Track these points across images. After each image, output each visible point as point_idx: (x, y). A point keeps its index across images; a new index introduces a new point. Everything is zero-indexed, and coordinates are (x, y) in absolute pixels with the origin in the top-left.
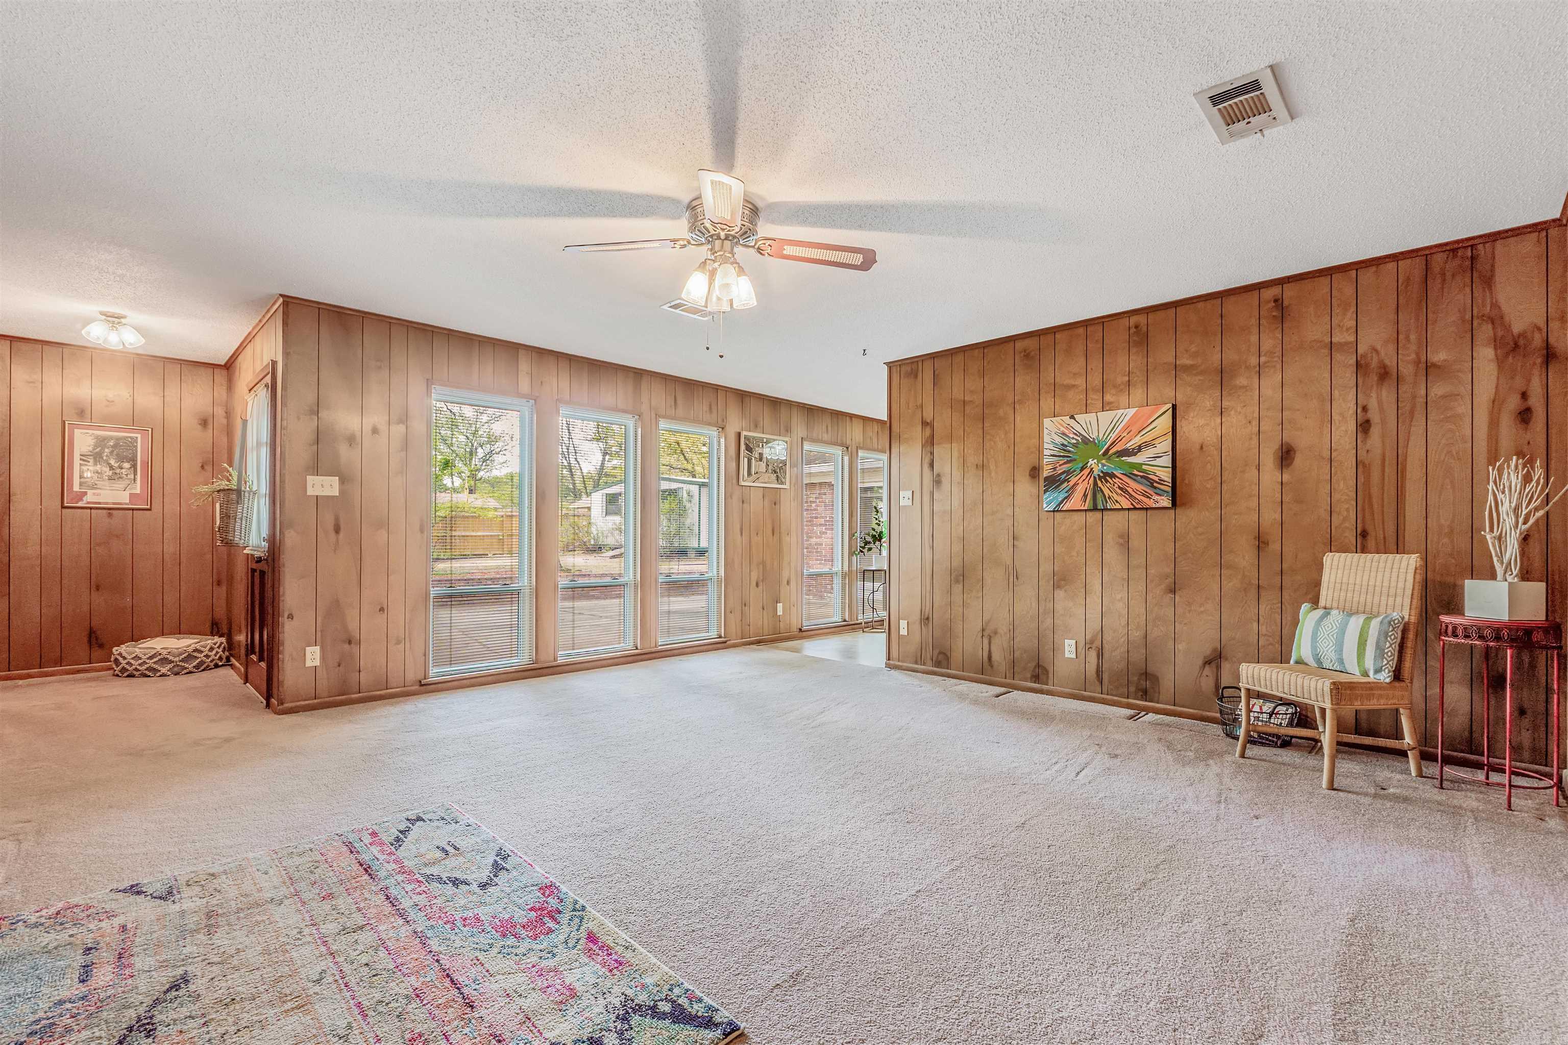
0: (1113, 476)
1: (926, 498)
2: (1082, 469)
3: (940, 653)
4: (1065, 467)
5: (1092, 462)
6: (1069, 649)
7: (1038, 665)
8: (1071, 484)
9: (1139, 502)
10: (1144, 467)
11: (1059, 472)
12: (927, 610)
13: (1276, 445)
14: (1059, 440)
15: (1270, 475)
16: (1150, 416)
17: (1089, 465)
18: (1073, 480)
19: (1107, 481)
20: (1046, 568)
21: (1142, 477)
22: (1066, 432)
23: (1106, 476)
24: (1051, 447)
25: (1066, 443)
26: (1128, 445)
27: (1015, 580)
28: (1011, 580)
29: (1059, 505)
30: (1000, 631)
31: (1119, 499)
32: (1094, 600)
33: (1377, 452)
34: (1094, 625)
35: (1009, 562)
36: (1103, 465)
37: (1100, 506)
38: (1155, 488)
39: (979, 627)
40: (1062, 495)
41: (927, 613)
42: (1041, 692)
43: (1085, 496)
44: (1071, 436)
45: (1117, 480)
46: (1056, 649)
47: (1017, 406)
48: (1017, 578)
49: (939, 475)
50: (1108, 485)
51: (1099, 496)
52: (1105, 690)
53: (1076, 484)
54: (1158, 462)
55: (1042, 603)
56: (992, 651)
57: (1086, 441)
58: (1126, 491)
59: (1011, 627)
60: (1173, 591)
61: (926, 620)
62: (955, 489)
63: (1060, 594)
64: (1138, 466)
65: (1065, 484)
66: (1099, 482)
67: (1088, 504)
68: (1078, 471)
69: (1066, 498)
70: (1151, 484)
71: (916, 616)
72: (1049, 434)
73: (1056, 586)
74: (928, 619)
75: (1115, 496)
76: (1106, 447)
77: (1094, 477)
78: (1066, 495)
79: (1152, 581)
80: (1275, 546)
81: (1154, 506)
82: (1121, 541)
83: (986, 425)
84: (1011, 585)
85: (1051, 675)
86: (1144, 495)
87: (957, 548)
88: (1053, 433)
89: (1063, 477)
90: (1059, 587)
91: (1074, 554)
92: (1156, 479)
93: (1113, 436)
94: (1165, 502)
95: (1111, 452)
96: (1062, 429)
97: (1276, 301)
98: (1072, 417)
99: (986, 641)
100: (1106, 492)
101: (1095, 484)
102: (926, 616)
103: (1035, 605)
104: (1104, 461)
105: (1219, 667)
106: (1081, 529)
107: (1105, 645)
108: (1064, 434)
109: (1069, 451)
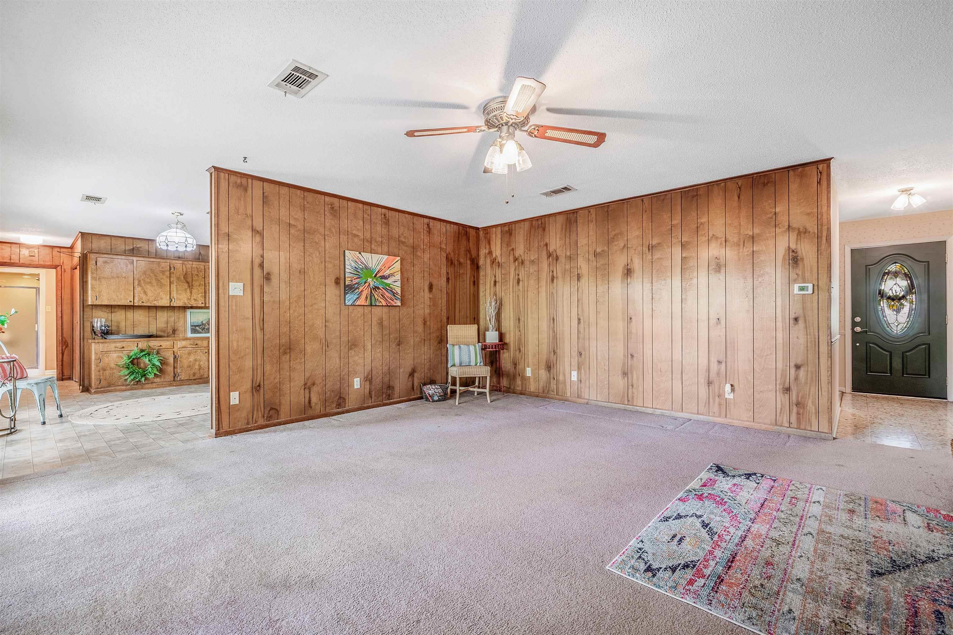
0: (379, 288)
1: (257, 290)
2: (365, 283)
3: (272, 409)
4: (357, 281)
5: (370, 280)
6: (357, 383)
7: (340, 397)
8: (360, 290)
9: (389, 302)
10: (391, 285)
11: (354, 283)
12: (258, 379)
13: (428, 283)
14: (353, 264)
15: (427, 295)
16: (392, 262)
17: (368, 281)
18: (361, 288)
19: (376, 291)
20: (344, 339)
21: (390, 290)
22: (357, 260)
23: (376, 288)
24: (350, 267)
25: (357, 267)
26: (385, 274)
27: (327, 347)
28: (324, 348)
29: (354, 302)
30: (317, 382)
31: (381, 300)
32: (368, 354)
33: (451, 290)
34: (368, 368)
35: (322, 336)
36: (375, 282)
37: (373, 304)
38: (395, 296)
39: (303, 383)
40: (356, 296)
41: (258, 381)
42: (343, 413)
43: (367, 298)
44: (360, 263)
45: (380, 291)
46: (350, 385)
47: (326, 238)
48: (328, 347)
49: (268, 274)
50: (377, 293)
51: (373, 298)
52: (373, 401)
53: (362, 291)
54: (396, 284)
55: (342, 359)
56: (311, 397)
57: (366, 268)
58: (384, 297)
59: (324, 378)
60: (399, 345)
61: (256, 388)
62: (283, 286)
63: (352, 353)
64: (388, 285)
65: (357, 290)
66: (373, 291)
67: (368, 303)
68: (363, 283)
69: (358, 298)
70: (394, 294)
71: (248, 385)
72: (349, 260)
73: (350, 349)
74: (259, 386)
75: (380, 299)
76: (376, 273)
77: (371, 288)
78: (358, 296)
79: (391, 341)
80: (428, 323)
81: (395, 305)
82: (379, 322)
83: (306, 245)
84: (324, 351)
85: (347, 401)
86: (391, 299)
87: (285, 329)
88: (350, 260)
89: (356, 286)
90: (351, 349)
91: (358, 329)
92: (395, 292)
93: (378, 268)
94: (399, 304)
95: (378, 276)
96: (355, 258)
97: (428, 225)
98: (360, 253)
99: (307, 391)
100: (376, 296)
101: (371, 292)
102: (258, 384)
103: (338, 361)
104: (375, 280)
105: (413, 376)
106: (361, 316)
107: (373, 377)
108: (356, 262)
109: (359, 272)
